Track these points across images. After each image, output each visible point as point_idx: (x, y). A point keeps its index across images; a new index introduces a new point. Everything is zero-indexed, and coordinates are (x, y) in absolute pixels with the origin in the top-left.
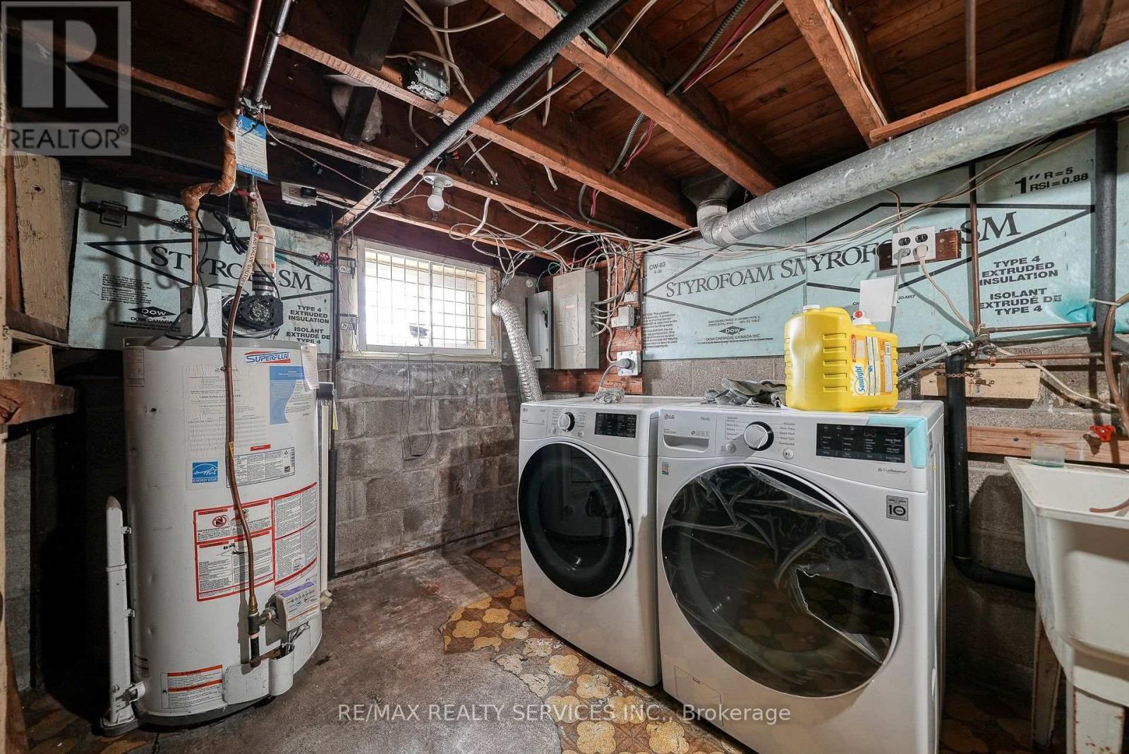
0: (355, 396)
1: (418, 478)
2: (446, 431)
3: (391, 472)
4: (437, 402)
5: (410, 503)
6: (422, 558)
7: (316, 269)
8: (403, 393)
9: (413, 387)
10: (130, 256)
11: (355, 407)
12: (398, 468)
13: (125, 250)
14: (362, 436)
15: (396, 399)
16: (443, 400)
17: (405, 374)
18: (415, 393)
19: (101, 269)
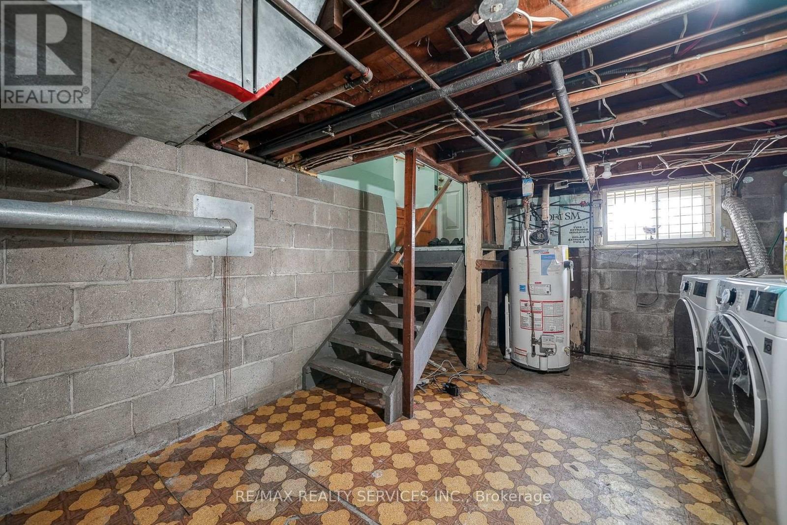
0: (605, 268)
1: (648, 319)
2: (674, 294)
3: (627, 311)
4: (666, 274)
5: (642, 332)
6: (650, 368)
7: (582, 209)
8: (637, 267)
9: (645, 264)
10: (518, 220)
11: (604, 273)
12: (633, 309)
13: (517, 218)
14: (608, 289)
15: (632, 270)
16: (672, 273)
17: (638, 256)
18: (645, 267)
19: (511, 225)
